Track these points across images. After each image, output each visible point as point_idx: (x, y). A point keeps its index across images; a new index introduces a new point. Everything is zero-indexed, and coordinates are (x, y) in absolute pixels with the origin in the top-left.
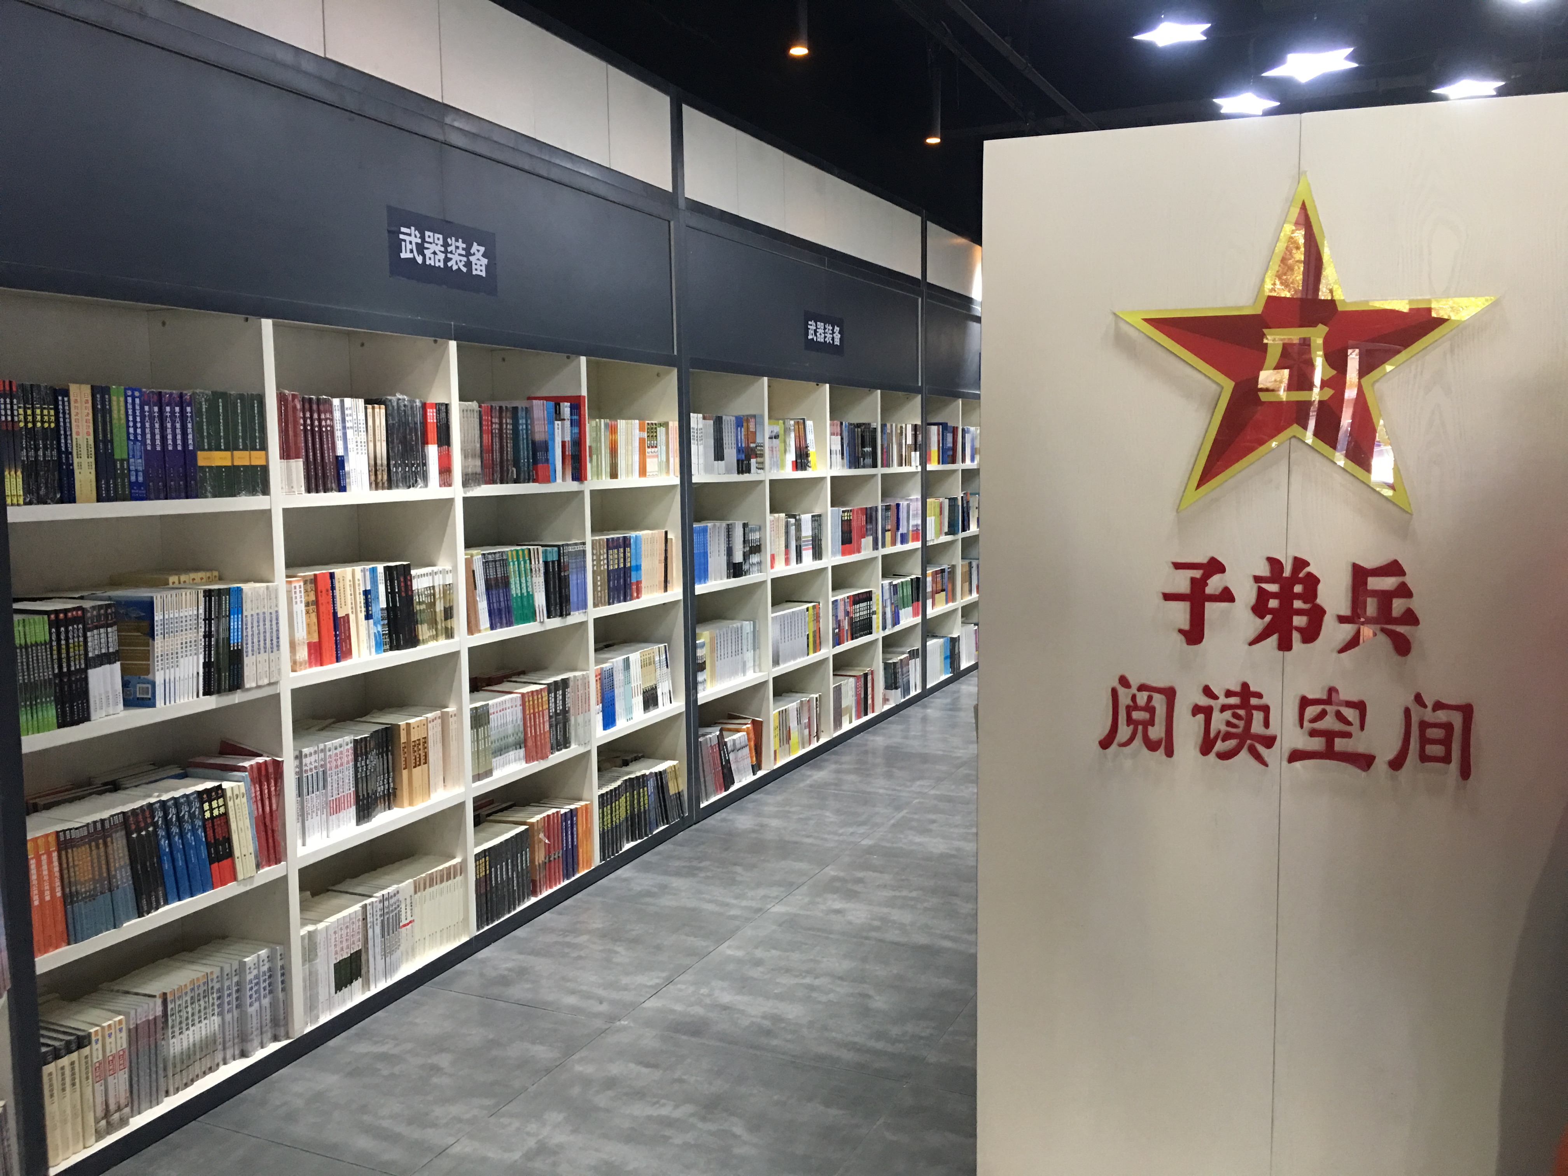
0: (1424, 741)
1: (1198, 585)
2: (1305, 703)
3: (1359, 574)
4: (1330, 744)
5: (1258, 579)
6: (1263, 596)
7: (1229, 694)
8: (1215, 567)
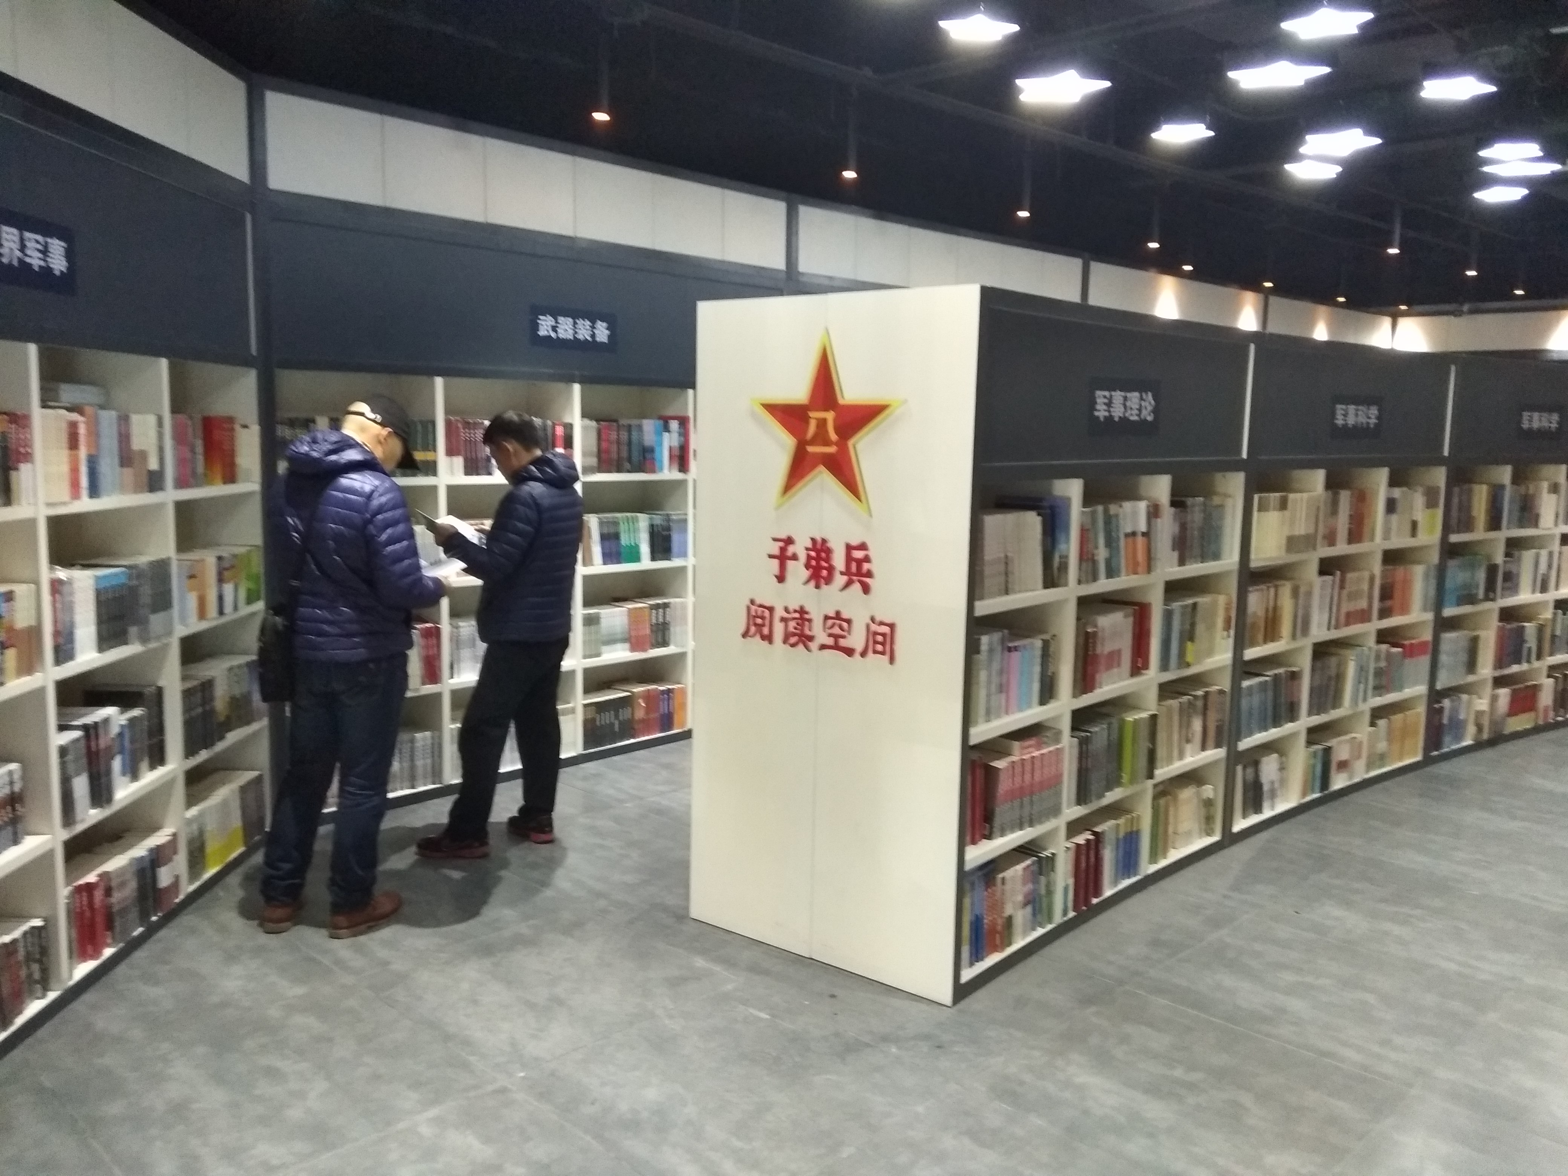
0: (876, 642)
1: (783, 550)
2: (827, 618)
3: (849, 548)
4: (836, 642)
5: (807, 549)
6: (809, 557)
7: (795, 611)
8: (789, 541)
